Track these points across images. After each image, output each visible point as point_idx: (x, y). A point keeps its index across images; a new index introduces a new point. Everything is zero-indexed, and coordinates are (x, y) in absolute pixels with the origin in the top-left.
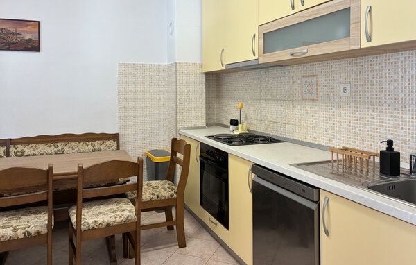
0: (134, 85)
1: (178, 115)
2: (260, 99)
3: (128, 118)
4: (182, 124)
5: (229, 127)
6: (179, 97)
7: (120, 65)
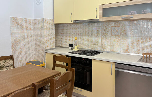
0: (19, 29)
1: (45, 43)
2: (85, 36)
3: (16, 46)
4: (46, 48)
5: (68, 48)
6: (45, 35)
7: (11, 18)
